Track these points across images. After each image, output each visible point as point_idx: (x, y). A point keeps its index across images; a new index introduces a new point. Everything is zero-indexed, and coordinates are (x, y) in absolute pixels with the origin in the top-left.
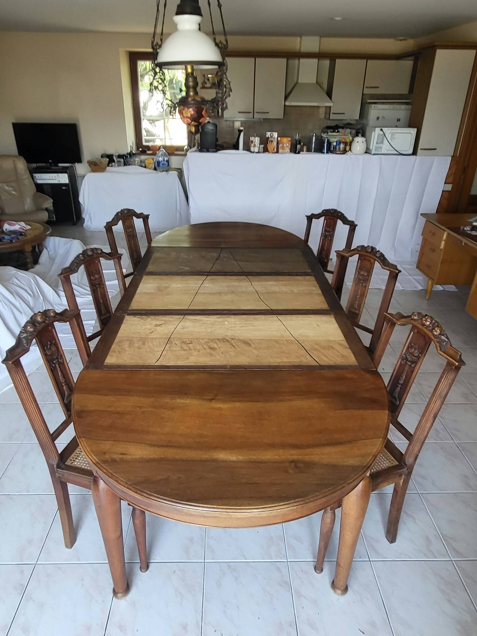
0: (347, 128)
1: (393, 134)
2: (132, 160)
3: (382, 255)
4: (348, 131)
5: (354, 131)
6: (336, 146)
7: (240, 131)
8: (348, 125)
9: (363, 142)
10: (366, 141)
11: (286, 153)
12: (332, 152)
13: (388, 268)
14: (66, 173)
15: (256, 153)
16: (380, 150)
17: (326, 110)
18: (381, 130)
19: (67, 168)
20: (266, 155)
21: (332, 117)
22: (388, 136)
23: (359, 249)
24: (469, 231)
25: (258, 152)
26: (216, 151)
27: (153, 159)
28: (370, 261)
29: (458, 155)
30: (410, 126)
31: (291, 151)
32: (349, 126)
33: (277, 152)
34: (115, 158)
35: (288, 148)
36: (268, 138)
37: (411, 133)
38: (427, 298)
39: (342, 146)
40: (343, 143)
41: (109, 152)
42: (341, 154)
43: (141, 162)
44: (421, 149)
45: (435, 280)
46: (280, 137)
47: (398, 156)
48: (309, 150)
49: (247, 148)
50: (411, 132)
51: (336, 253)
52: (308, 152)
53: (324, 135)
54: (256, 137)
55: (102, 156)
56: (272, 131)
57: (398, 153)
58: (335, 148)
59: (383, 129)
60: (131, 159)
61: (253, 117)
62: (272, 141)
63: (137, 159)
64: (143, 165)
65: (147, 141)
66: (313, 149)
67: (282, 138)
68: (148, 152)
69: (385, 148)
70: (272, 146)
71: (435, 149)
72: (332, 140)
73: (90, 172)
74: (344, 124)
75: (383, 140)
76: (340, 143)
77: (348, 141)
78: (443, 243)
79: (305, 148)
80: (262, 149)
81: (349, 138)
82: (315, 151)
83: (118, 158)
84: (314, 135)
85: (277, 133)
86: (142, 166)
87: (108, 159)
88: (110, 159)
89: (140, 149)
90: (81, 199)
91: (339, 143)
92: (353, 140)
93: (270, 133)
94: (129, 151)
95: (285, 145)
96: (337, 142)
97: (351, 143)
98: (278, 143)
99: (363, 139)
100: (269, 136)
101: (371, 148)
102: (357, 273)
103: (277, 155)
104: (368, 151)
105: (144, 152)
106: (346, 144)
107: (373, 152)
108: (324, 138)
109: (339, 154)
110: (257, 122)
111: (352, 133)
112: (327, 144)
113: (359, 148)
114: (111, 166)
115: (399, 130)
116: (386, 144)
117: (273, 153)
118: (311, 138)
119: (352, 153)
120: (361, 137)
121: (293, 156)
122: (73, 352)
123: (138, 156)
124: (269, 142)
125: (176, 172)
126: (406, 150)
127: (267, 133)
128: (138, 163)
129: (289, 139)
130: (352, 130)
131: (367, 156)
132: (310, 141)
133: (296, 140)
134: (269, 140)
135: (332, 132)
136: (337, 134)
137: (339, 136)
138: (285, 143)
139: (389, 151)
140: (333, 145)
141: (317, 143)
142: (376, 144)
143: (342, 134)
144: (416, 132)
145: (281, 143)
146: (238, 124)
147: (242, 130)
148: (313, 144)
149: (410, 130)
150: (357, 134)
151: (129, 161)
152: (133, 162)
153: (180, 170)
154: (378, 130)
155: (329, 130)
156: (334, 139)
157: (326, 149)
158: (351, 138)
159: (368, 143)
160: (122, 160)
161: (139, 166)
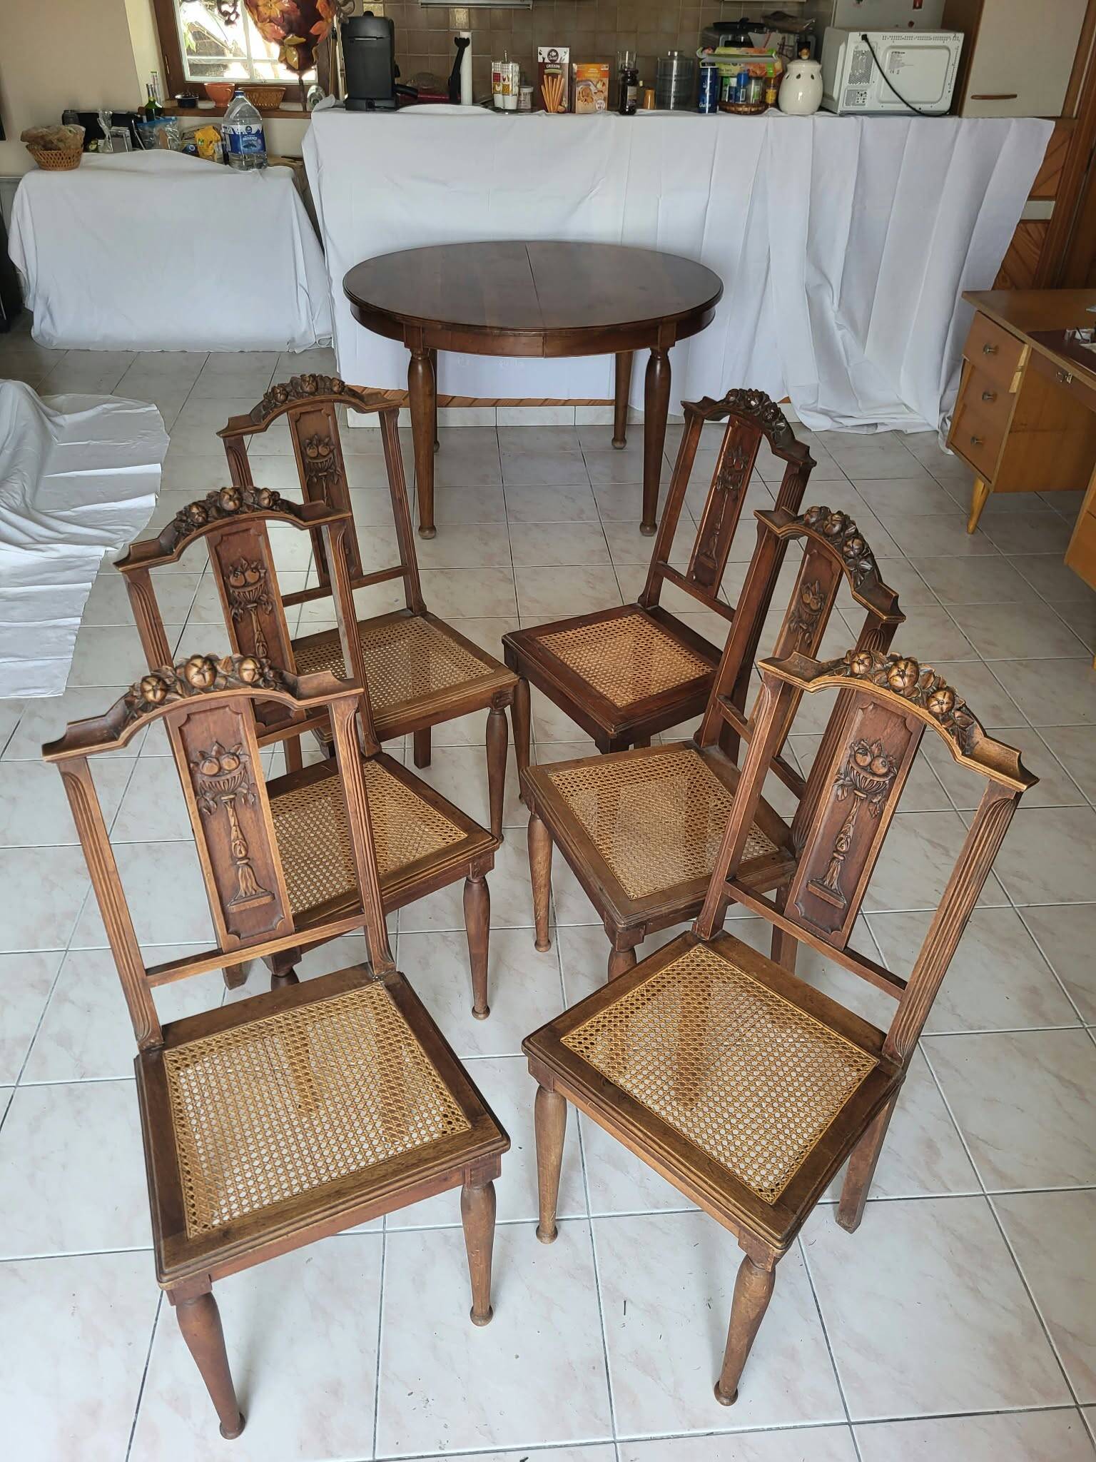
0: (773, 29)
1: (896, 51)
2: (155, 131)
4: (776, 37)
5: (792, 40)
6: (737, 90)
7: (462, 43)
8: (775, 21)
9: (812, 77)
10: (822, 72)
11: (595, 112)
12: (726, 109)
15: (511, 112)
16: (860, 102)
18: (865, 38)
20: (539, 119)
22: (884, 57)
24: (1087, 341)
25: (519, 110)
26: (394, 109)
27: (217, 129)
29: (1074, 115)
30: (947, 23)
31: (609, 107)
32: (777, 24)
33: (571, 110)
34: (103, 125)
35: (603, 96)
36: (543, 65)
37: (948, 49)
38: (971, 527)
39: (754, 88)
40: (758, 78)
41: (89, 102)
42: (752, 113)
43: (183, 136)
44: (973, 97)
45: (994, 482)
46: (577, 63)
47: (909, 118)
48: (661, 103)
49: (484, 99)
50: (948, 43)
52: (658, 108)
53: (705, 56)
54: (508, 62)
55: (66, 119)
56: (553, 42)
57: (904, 108)
58: (734, 94)
59: (870, 35)
60: (153, 127)
62: (554, 76)
63: (170, 128)
64: (191, 147)
65: (195, 68)
66: (672, 100)
67: (585, 66)
68: (202, 105)
69: (876, 94)
70: (554, 91)
71: (1015, 96)
72: (726, 70)
73: (34, 169)
74: (765, 17)
75: (869, 68)
76: (748, 79)
77: (771, 72)
78: (1018, 376)
79: (650, 98)
80: (528, 97)
81: (771, 65)
82: (674, 109)
83: (113, 124)
84: (676, 54)
85: (567, 50)
86: (185, 151)
87: (83, 129)
88: (90, 124)
89: (178, 97)
90: (15, 255)
91: (746, 78)
92: (785, 71)
93: (548, 49)
94: (145, 102)
95: (592, 88)
96: (739, 77)
97: (780, 78)
98: (572, 81)
99: (814, 67)
100: (547, 61)
101: (835, 95)
103: (569, 118)
104: (826, 105)
105: (188, 105)
106: (764, 81)
107: (841, 107)
108: (703, 64)
109: (745, 113)
110: (515, 9)
111: (786, 48)
112: (709, 82)
113: (800, 94)
114: (93, 151)
115: (915, 38)
116: (877, 81)
117: (558, 112)
118: (665, 65)
119: (780, 110)
120: (808, 59)
121: (616, 120)
122: (22, 707)
123: (173, 118)
124: (545, 76)
125: (288, 170)
126: (932, 100)
127: (539, 48)
128: (174, 140)
129: (605, 68)
130: (784, 38)
131: (824, 120)
132: (665, 75)
133: (623, 71)
134: (546, 71)
135: (728, 44)
136: (742, 51)
137: (747, 57)
138: (592, 79)
139: (883, 102)
140: (730, 87)
141: (683, 78)
142: (850, 82)
143: (755, 52)
144: (960, 44)
145: (582, 81)
146: (461, 16)
147: (468, 39)
148: (674, 83)
149: (947, 38)
150: (800, 50)
151: (148, 134)
152: (158, 137)
153: (299, 163)
154: (855, 37)
155: (720, 35)
156: (731, 67)
157: (710, 96)
158: (778, 65)
159: (826, 79)
160: (125, 131)
161: (176, 150)
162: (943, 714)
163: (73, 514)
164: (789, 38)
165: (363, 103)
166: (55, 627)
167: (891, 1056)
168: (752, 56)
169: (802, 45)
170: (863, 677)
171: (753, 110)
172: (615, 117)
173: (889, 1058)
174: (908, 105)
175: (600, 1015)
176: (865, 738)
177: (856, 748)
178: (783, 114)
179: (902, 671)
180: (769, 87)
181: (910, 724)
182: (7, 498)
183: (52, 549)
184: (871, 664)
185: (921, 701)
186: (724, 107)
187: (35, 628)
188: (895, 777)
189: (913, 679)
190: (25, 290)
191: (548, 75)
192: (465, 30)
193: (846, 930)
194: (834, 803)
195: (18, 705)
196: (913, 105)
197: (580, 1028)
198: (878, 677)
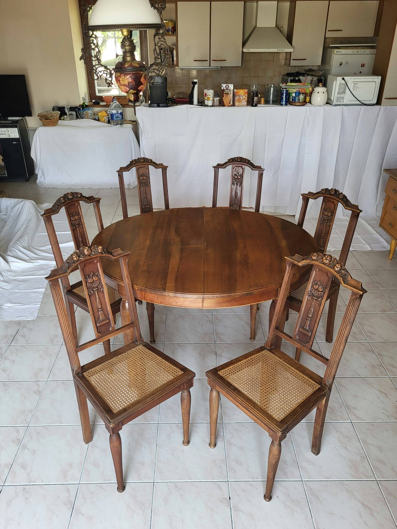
0: (308, 75)
1: (355, 83)
2: (84, 113)
3: (345, 197)
4: (310, 78)
6: (295, 97)
7: (194, 83)
8: (309, 72)
9: (324, 93)
10: (327, 91)
11: (243, 106)
12: (291, 104)
13: (351, 209)
14: (16, 127)
15: (210, 106)
16: (342, 101)
17: (286, 56)
18: (343, 79)
19: (17, 121)
21: (293, 63)
22: (351, 85)
23: (324, 192)
25: (213, 106)
27: (106, 112)
28: (333, 202)
30: (375, 73)
31: (248, 104)
32: (311, 73)
33: (234, 105)
34: (67, 111)
35: (245, 100)
36: (224, 90)
37: (375, 82)
38: (390, 257)
39: (302, 97)
40: (303, 93)
41: (62, 103)
42: (301, 105)
43: (94, 114)
44: (385, 99)
46: (236, 89)
47: (361, 106)
48: (267, 102)
49: (201, 103)
50: (374, 80)
51: (302, 196)
53: (283, 86)
54: (210, 90)
55: (53, 109)
56: (227, 82)
57: (359, 103)
58: (294, 99)
59: (345, 78)
60: (84, 111)
61: (210, 66)
62: (228, 94)
63: (89, 112)
64: (97, 118)
65: (100, 91)
66: (271, 101)
67: (239, 90)
68: (102, 104)
69: (348, 98)
70: (228, 99)
72: (291, 90)
73: (41, 126)
74: (305, 71)
75: (345, 89)
76: (299, 93)
77: (308, 91)
79: (263, 101)
80: (218, 101)
81: (308, 89)
82: (272, 104)
83: (70, 111)
85: (232, 85)
86: (95, 119)
87: (60, 112)
88: (62, 111)
89: (93, 101)
90: (33, 155)
91: (298, 93)
92: (313, 90)
93: (225, 85)
94: (82, 103)
95: (241, 97)
96: (296, 93)
97: (311, 93)
98: (234, 95)
99: (324, 89)
100: (225, 88)
101: (332, 99)
102: (322, 213)
103: (233, 108)
104: (328, 102)
105: (97, 104)
106: (305, 94)
107: (335, 103)
108: (283, 89)
109: (298, 106)
110: (214, 70)
111: (313, 81)
112: (285, 95)
113: (319, 98)
114: (63, 120)
115: (362, 78)
116: (348, 95)
117: (229, 106)
118: (269, 89)
119: (312, 104)
120: (322, 87)
121: (250, 108)
122: (20, 324)
123: (91, 108)
124: (224, 94)
125: (131, 125)
126: (370, 100)
127: (222, 85)
128: (91, 116)
129: (246, 91)
130: (312, 78)
131: (328, 107)
132: (268, 93)
133: (253, 92)
134: (225, 92)
135: (292, 81)
136: (297, 84)
137: (299, 86)
138: (242, 95)
139: (350, 101)
140: (293, 97)
141: (275, 94)
142: (338, 94)
143: (302, 84)
144: (380, 80)
145: (238, 95)
146: (194, 73)
147: (197, 82)
148: (271, 96)
149: (374, 78)
150: (318, 83)
151: (82, 114)
152: (85, 115)
153: (135, 123)
154: (339, 79)
155: (289, 78)
156: (293, 89)
157: (285, 100)
158: (311, 89)
159: (329, 93)
160: (74, 113)
161: (92, 119)
162: (338, 271)
163: (46, 249)
164: (314, 78)
165: (156, 105)
166: (35, 292)
167: (325, 385)
168: (301, 86)
169: (320, 81)
170: (315, 260)
171: (301, 104)
172: (250, 107)
173: (324, 386)
174: (360, 102)
175: (231, 367)
176: (316, 280)
177: (314, 283)
178: (312, 105)
179: (326, 258)
180: (307, 96)
181: (329, 275)
182: (22, 243)
183: (37, 262)
184: (318, 256)
185: (332, 267)
186: (290, 103)
187: (28, 292)
188: (325, 292)
189: (330, 261)
190: (35, 167)
191: (225, 93)
192: (195, 79)
193: (311, 343)
194: (307, 301)
195: (19, 323)
196: (362, 102)
197: (224, 370)
198: (320, 260)
